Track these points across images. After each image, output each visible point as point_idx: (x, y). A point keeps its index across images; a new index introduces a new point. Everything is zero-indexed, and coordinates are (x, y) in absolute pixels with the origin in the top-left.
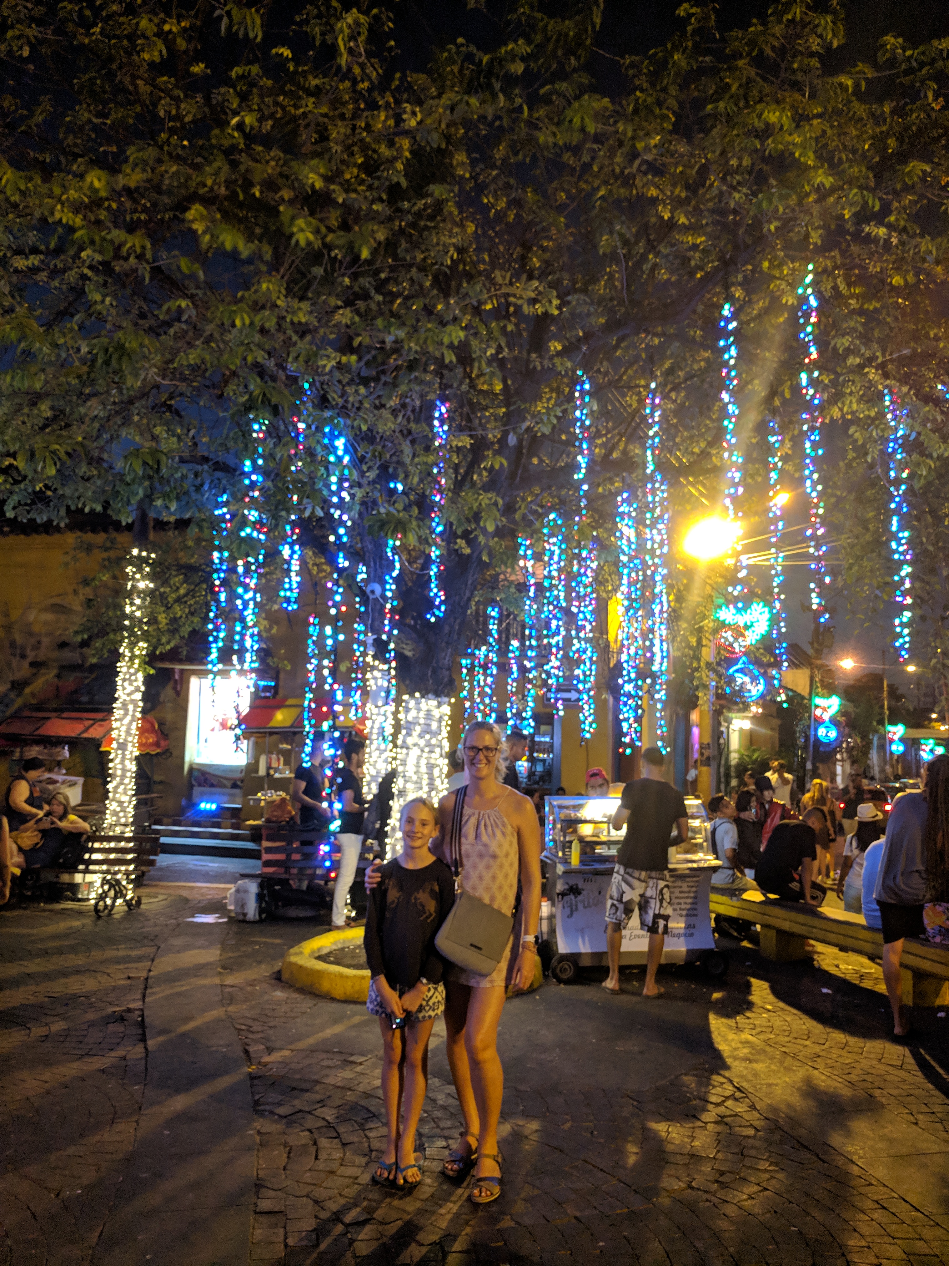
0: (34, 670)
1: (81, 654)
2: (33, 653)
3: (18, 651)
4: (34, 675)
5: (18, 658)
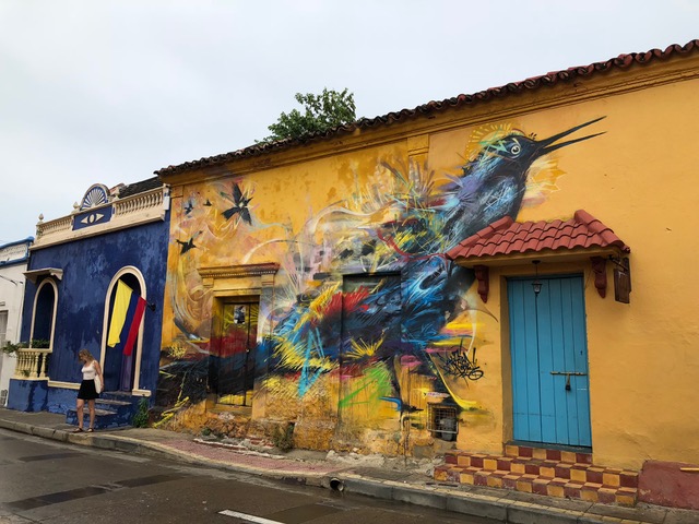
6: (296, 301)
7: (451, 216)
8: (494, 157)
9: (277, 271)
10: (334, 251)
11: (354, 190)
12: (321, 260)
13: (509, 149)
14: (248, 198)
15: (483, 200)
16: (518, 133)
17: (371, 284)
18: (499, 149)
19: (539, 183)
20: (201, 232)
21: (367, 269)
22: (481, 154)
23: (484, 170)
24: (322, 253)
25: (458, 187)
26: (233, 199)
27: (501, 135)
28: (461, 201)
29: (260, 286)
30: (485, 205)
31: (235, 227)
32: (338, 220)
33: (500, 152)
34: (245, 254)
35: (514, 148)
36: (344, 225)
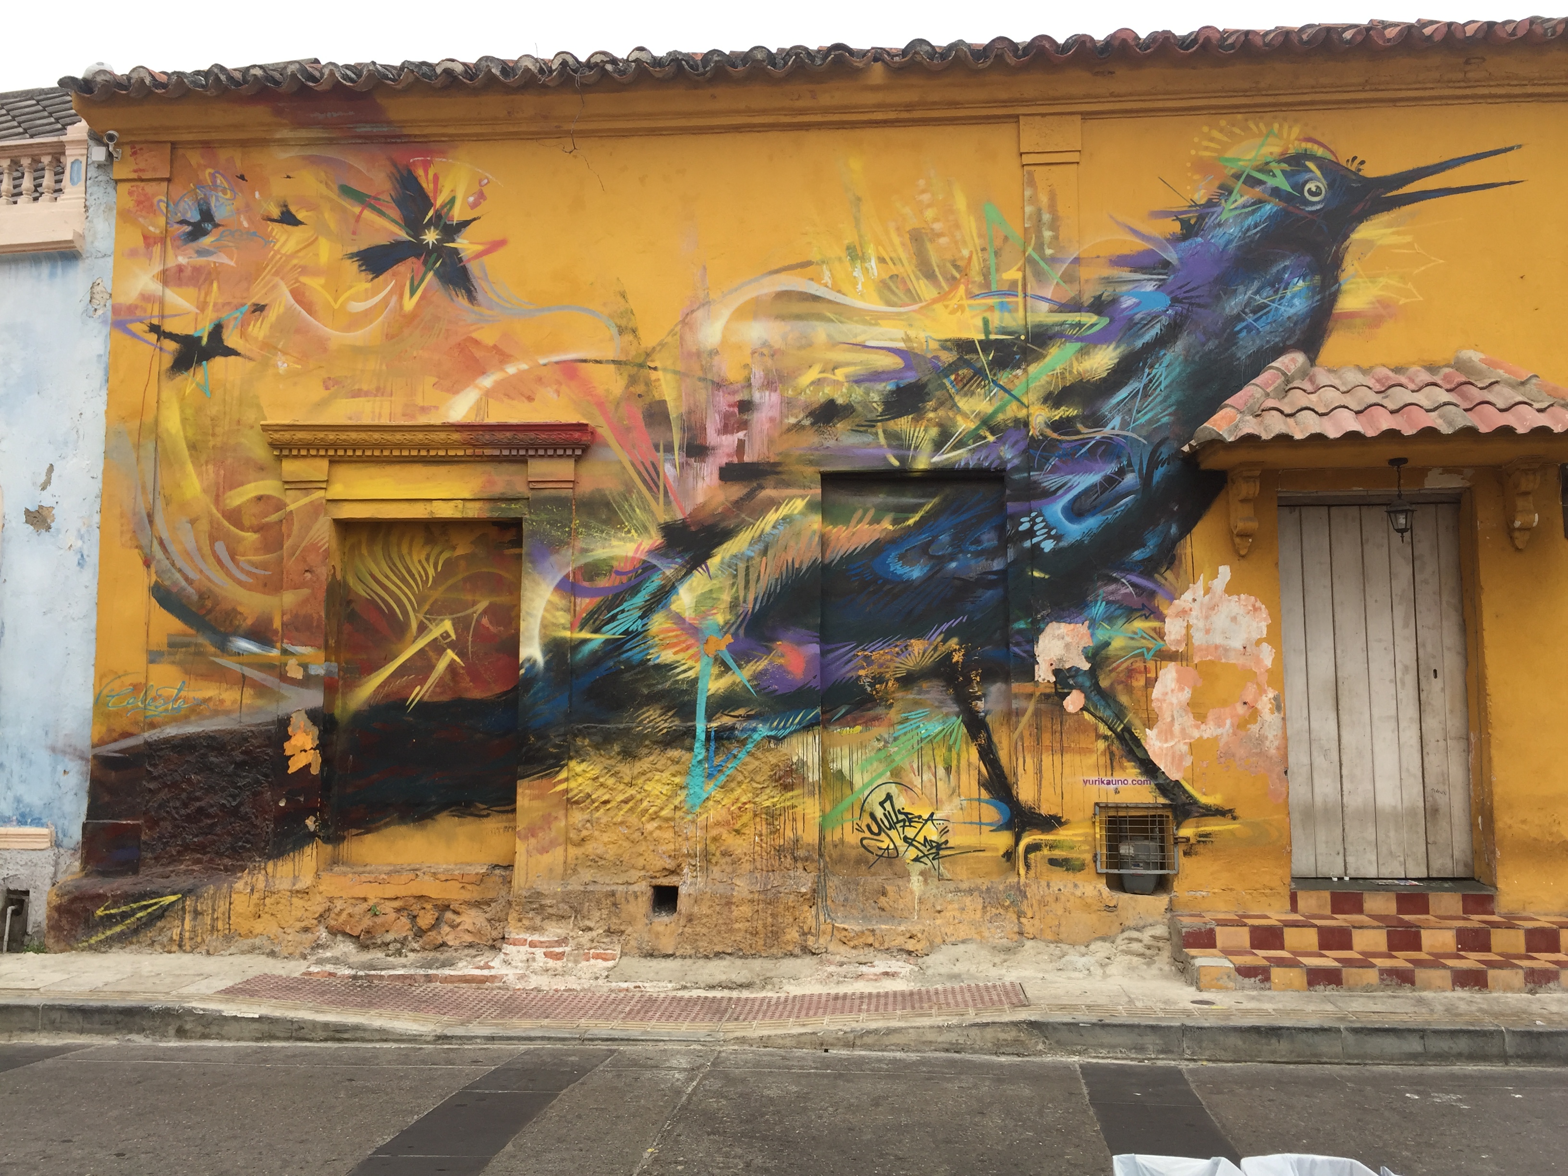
0: (737, 491)
1: (891, 436)
2: (729, 441)
3: (677, 438)
4: (739, 504)
5: (677, 456)
6: (654, 539)
7: (1150, 335)
8: (1260, 202)
9: (586, 449)
10: (788, 404)
11: (850, 237)
12: (744, 425)
13: (1299, 187)
14: (457, 214)
15: (1233, 305)
16: (1320, 152)
17: (908, 500)
18: (1271, 182)
19: (1373, 279)
20: (259, 308)
21: (902, 459)
22: (1226, 191)
23: (1233, 231)
24: (746, 406)
25: (1166, 264)
26: (394, 212)
27: (1277, 150)
28: (1175, 300)
29: (521, 489)
30: (1238, 318)
31: (409, 304)
32: (798, 317)
33: (1276, 192)
34: (455, 389)
35: (1311, 186)
36: (820, 332)
